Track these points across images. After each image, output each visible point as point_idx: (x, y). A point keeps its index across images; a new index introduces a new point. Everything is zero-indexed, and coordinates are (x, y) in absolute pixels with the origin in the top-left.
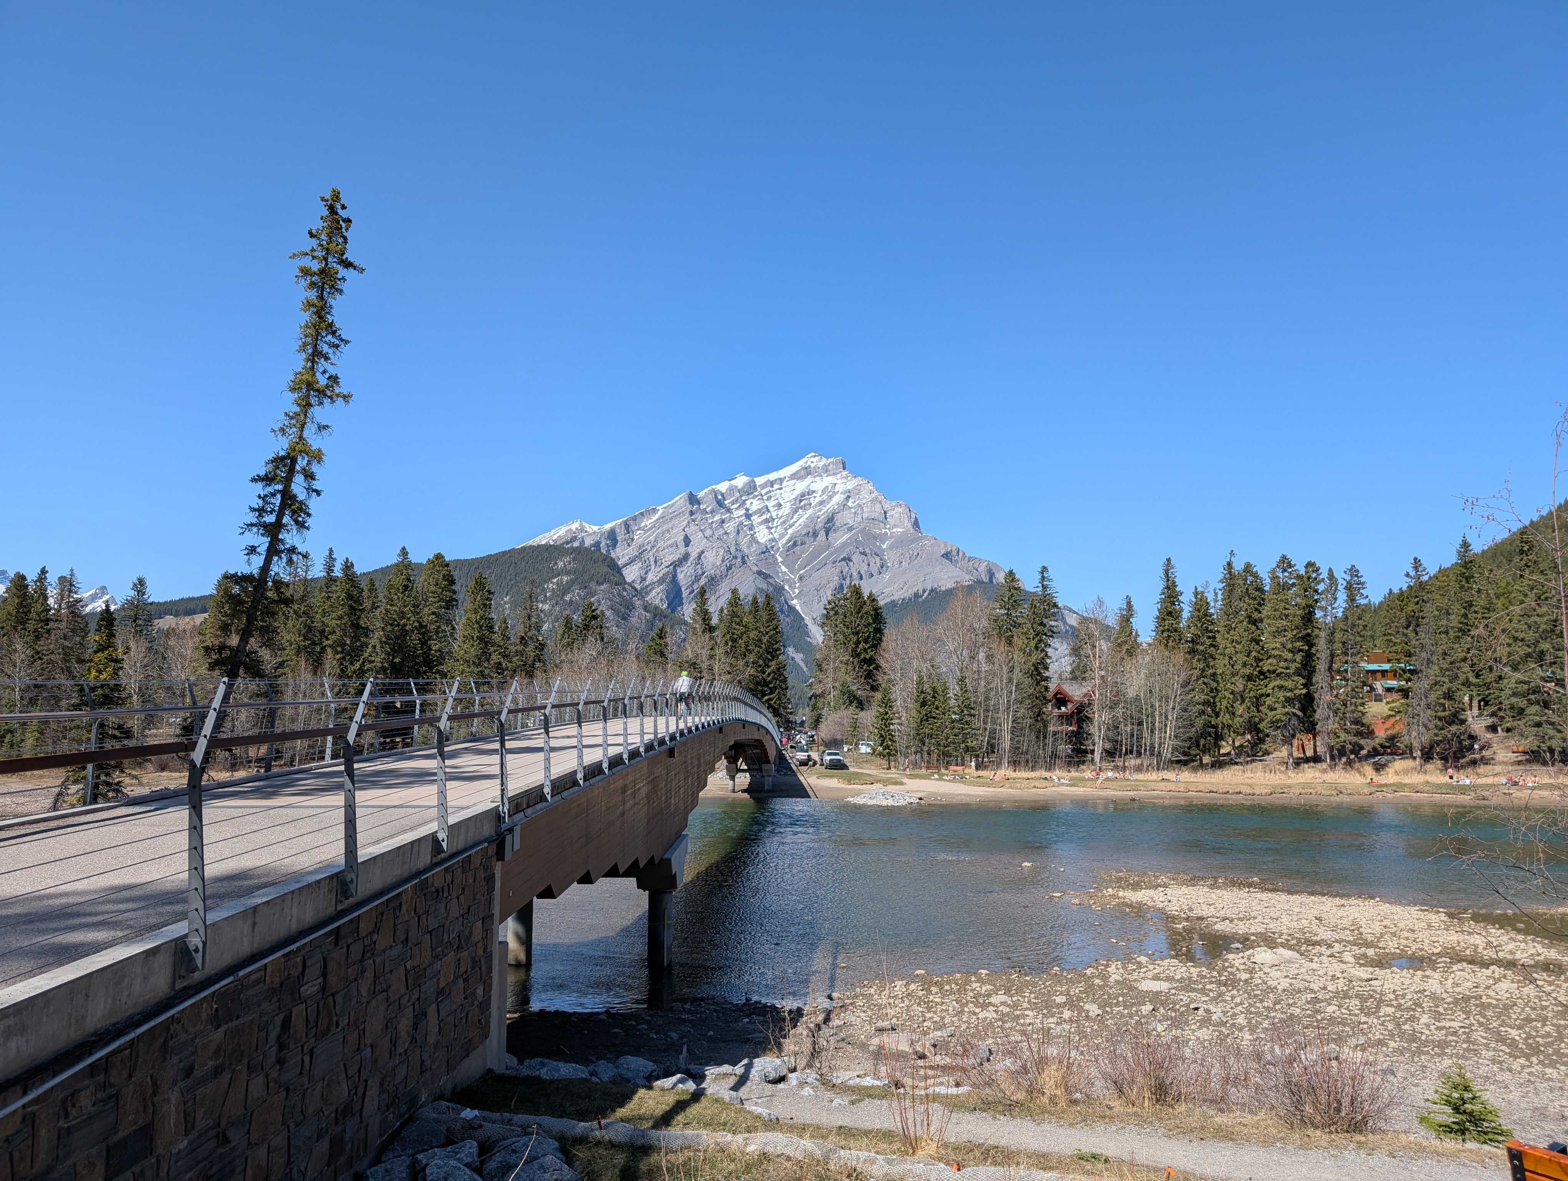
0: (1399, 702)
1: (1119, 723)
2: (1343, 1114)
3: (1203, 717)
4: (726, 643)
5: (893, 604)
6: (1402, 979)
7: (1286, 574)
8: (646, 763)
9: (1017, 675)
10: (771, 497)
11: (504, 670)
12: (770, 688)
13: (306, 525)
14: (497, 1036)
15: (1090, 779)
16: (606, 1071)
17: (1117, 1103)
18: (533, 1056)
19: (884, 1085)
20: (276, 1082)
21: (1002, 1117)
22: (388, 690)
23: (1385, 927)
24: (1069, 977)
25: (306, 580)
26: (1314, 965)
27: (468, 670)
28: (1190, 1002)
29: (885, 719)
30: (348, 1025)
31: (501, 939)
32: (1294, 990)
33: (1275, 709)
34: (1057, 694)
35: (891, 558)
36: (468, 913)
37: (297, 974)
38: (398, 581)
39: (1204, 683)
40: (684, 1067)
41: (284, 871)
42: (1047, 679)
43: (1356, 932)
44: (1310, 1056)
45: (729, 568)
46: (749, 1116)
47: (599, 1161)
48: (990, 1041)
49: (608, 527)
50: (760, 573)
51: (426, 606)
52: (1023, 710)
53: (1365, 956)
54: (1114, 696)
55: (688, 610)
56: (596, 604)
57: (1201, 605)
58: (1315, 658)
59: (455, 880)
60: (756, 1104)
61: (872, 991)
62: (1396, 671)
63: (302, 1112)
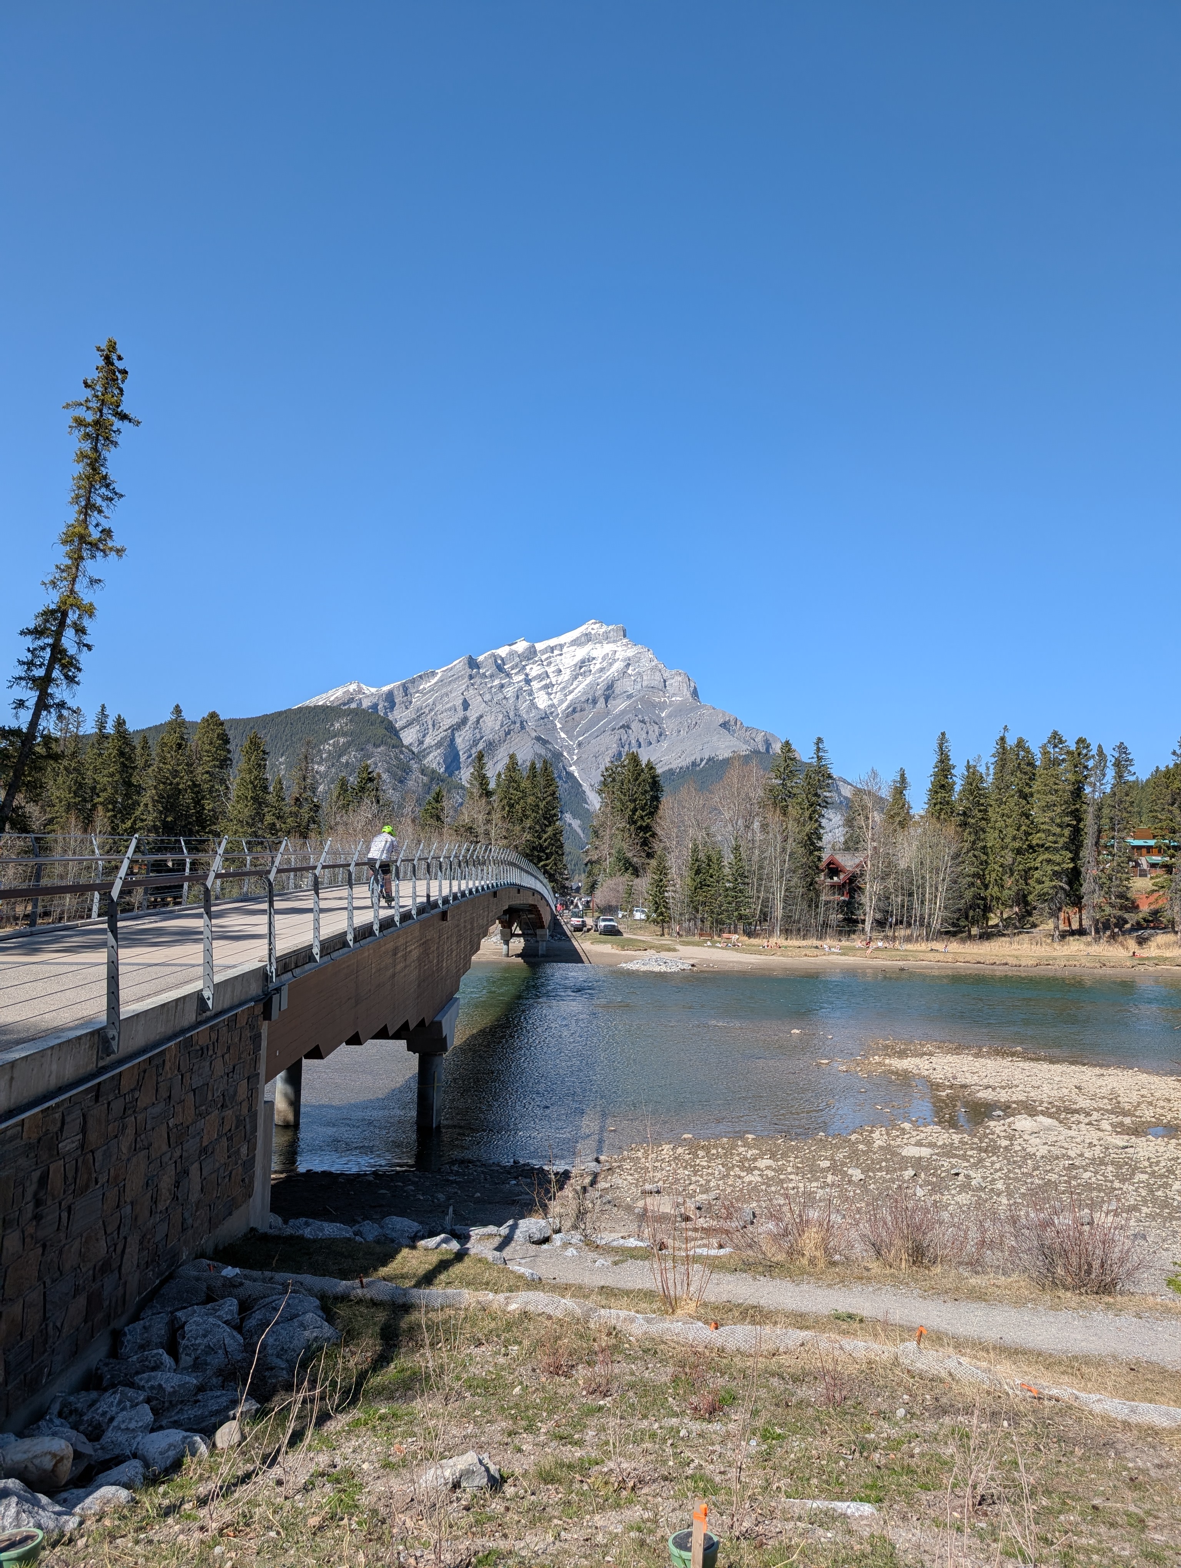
0: (1161, 876)
1: (891, 893)
2: (1093, 1276)
3: (973, 889)
4: (503, 808)
5: (671, 772)
6: (1157, 1147)
7: (1057, 750)
8: (418, 925)
9: (791, 845)
10: (551, 663)
11: (277, 831)
12: (546, 854)
13: (76, 679)
14: (261, 1196)
15: (860, 949)
16: (370, 1231)
17: (875, 1264)
18: (297, 1216)
19: (648, 1246)
20: (32, 1238)
21: (762, 1278)
22: (160, 848)
23: (1142, 1096)
24: (834, 1142)
25: (77, 736)
26: (1072, 1133)
27: (241, 830)
28: (952, 1168)
29: (660, 886)
30: (108, 1181)
31: (267, 1097)
32: (1052, 1156)
33: (1043, 882)
34: (830, 863)
35: (669, 726)
36: (233, 1072)
37: (55, 1130)
38: (173, 739)
39: (975, 856)
40: (449, 1228)
41: (44, 1026)
42: (820, 849)
43: (1114, 1101)
44: (1064, 1221)
45: (508, 733)
46: (512, 1276)
47: (360, 1318)
48: (754, 1204)
49: (386, 689)
50: (538, 739)
51: (200, 765)
52: (796, 879)
53: (1121, 1124)
54: (886, 867)
55: (465, 775)
56: (373, 766)
57: (973, 778)
58: (1082, 833)
59: (220, 1038)
60: (520, 1264)
61: (640, 1154)
62: (1160, 847)
63: (59, 1268)
